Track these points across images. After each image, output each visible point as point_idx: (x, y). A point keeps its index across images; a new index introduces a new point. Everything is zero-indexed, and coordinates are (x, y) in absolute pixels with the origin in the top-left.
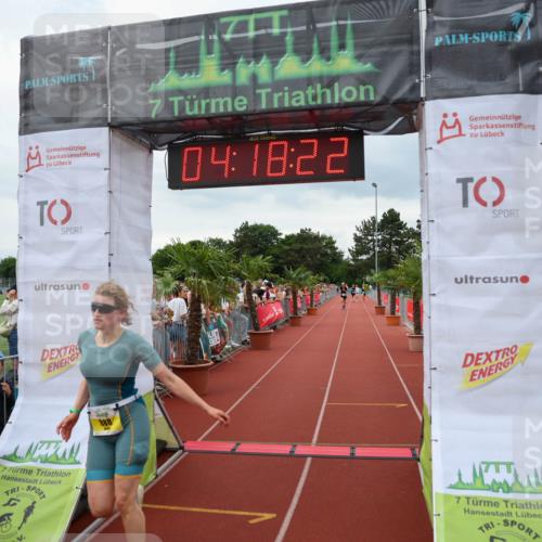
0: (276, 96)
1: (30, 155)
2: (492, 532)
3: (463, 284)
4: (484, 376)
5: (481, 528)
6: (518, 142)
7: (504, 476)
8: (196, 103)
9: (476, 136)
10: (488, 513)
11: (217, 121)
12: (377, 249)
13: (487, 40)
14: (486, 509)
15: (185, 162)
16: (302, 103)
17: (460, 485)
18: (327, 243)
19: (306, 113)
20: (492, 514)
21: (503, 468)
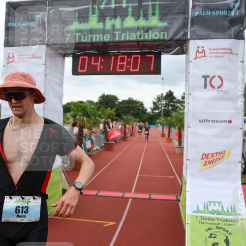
0: (123, 35)
1: (9, 56)
2: (211, 232)
3: (203, 123)
4: (210, 164)
5: (206, 230)
6: (230, 60)
7: (217, 208)
8: (86, 36)
9: (212, 57)
10: (210, 224)
11: (96, 45)
13: (219, 14)
14: (209, 222)
15: (80, 63)
16: (135, 39)
17: (198, 211)
18: (140, 104)
19: (136, 43)
20: (212, 224)
21: (217, 204)
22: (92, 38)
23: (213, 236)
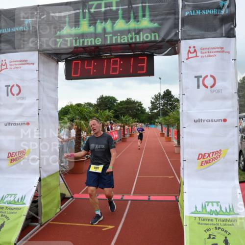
0: (114, 38)
1: (2, 64)
2: (210, 232)
3: (198, 122)
4: (207, 163)
5: (205, 231)
6: (223, 59)
7: (216, 208)
8: (78, 40)
10: (208, 224)
11: (88, 49)
12: (161, 107)
13: (209, 13)
14: (207, 222)
15: (73, 67)
16: (126, 41)
17: (196, 212)
18: (139, 105)
19: (128, 46)
20: (210, 224)
21: (215, 204)
22: (83, 42)
23: (212, 237)
